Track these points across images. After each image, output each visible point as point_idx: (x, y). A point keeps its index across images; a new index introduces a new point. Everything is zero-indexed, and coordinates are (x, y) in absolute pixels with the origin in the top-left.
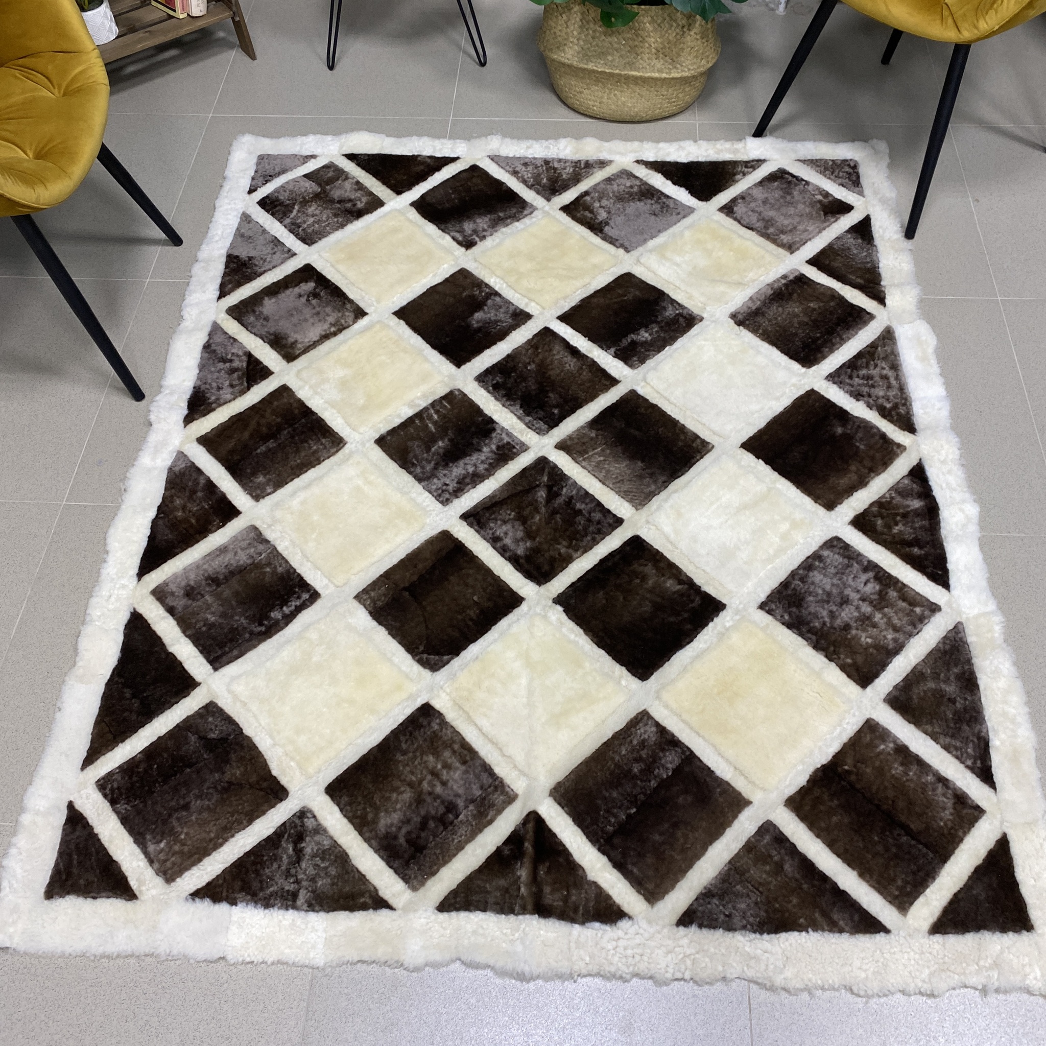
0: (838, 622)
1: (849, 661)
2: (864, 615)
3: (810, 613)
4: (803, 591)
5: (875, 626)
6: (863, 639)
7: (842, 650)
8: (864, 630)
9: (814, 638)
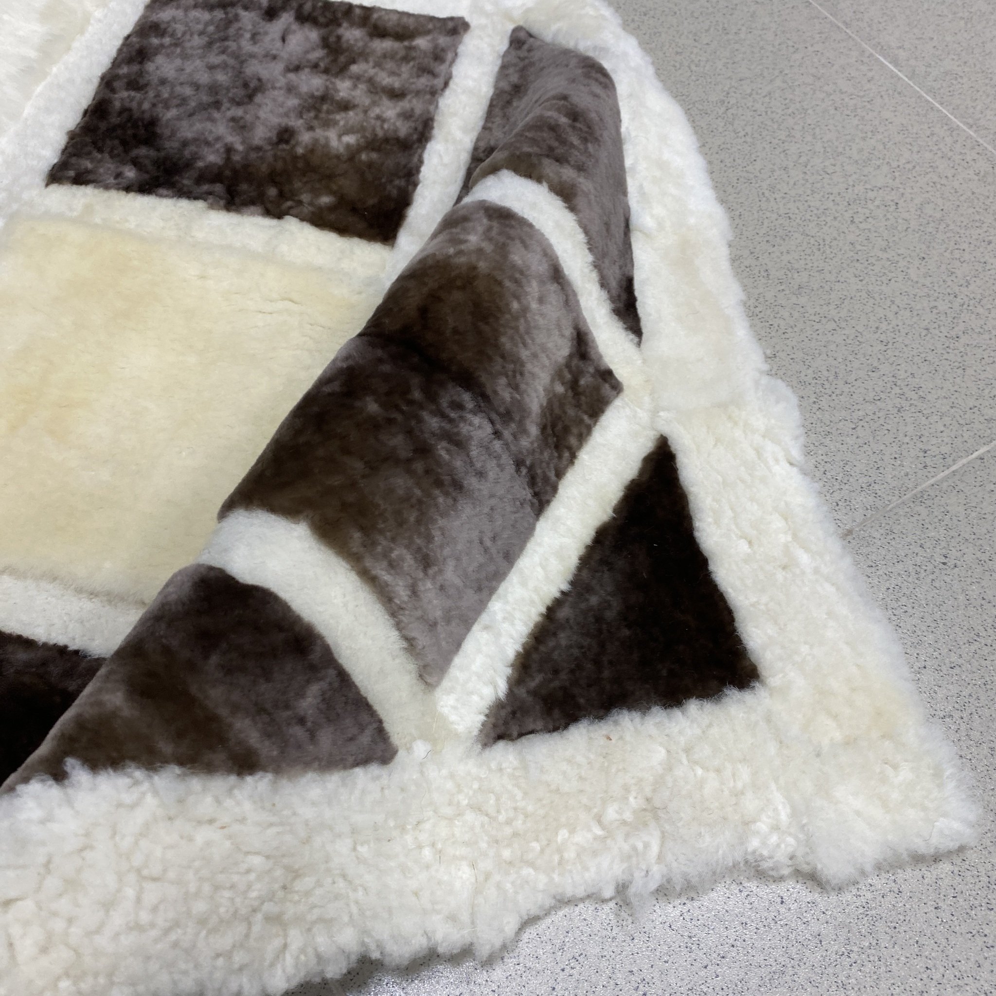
0: (261, 134)
1: (326, 200)
2: (312, 96)
3: (185, 144)
4: (146, 106)
5: (346, 106)
6: (334, 143)
7: (297, 185)
8: (327, 124)
9: (218, 188)
